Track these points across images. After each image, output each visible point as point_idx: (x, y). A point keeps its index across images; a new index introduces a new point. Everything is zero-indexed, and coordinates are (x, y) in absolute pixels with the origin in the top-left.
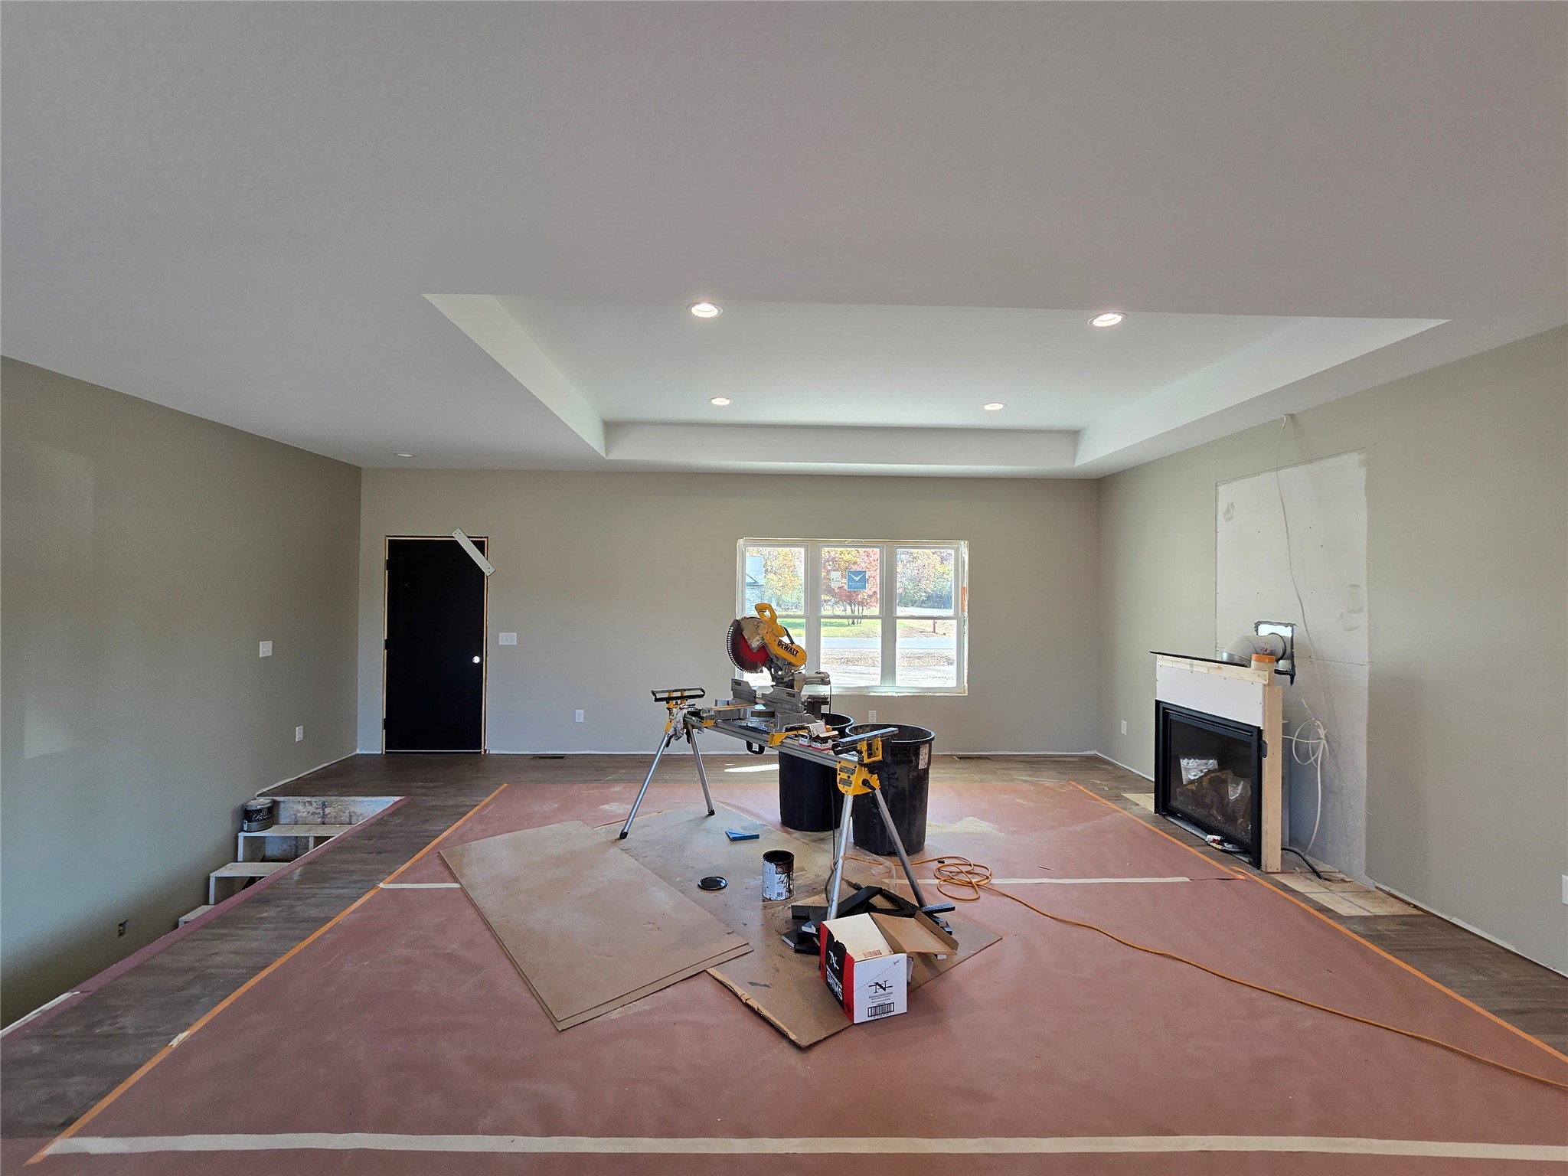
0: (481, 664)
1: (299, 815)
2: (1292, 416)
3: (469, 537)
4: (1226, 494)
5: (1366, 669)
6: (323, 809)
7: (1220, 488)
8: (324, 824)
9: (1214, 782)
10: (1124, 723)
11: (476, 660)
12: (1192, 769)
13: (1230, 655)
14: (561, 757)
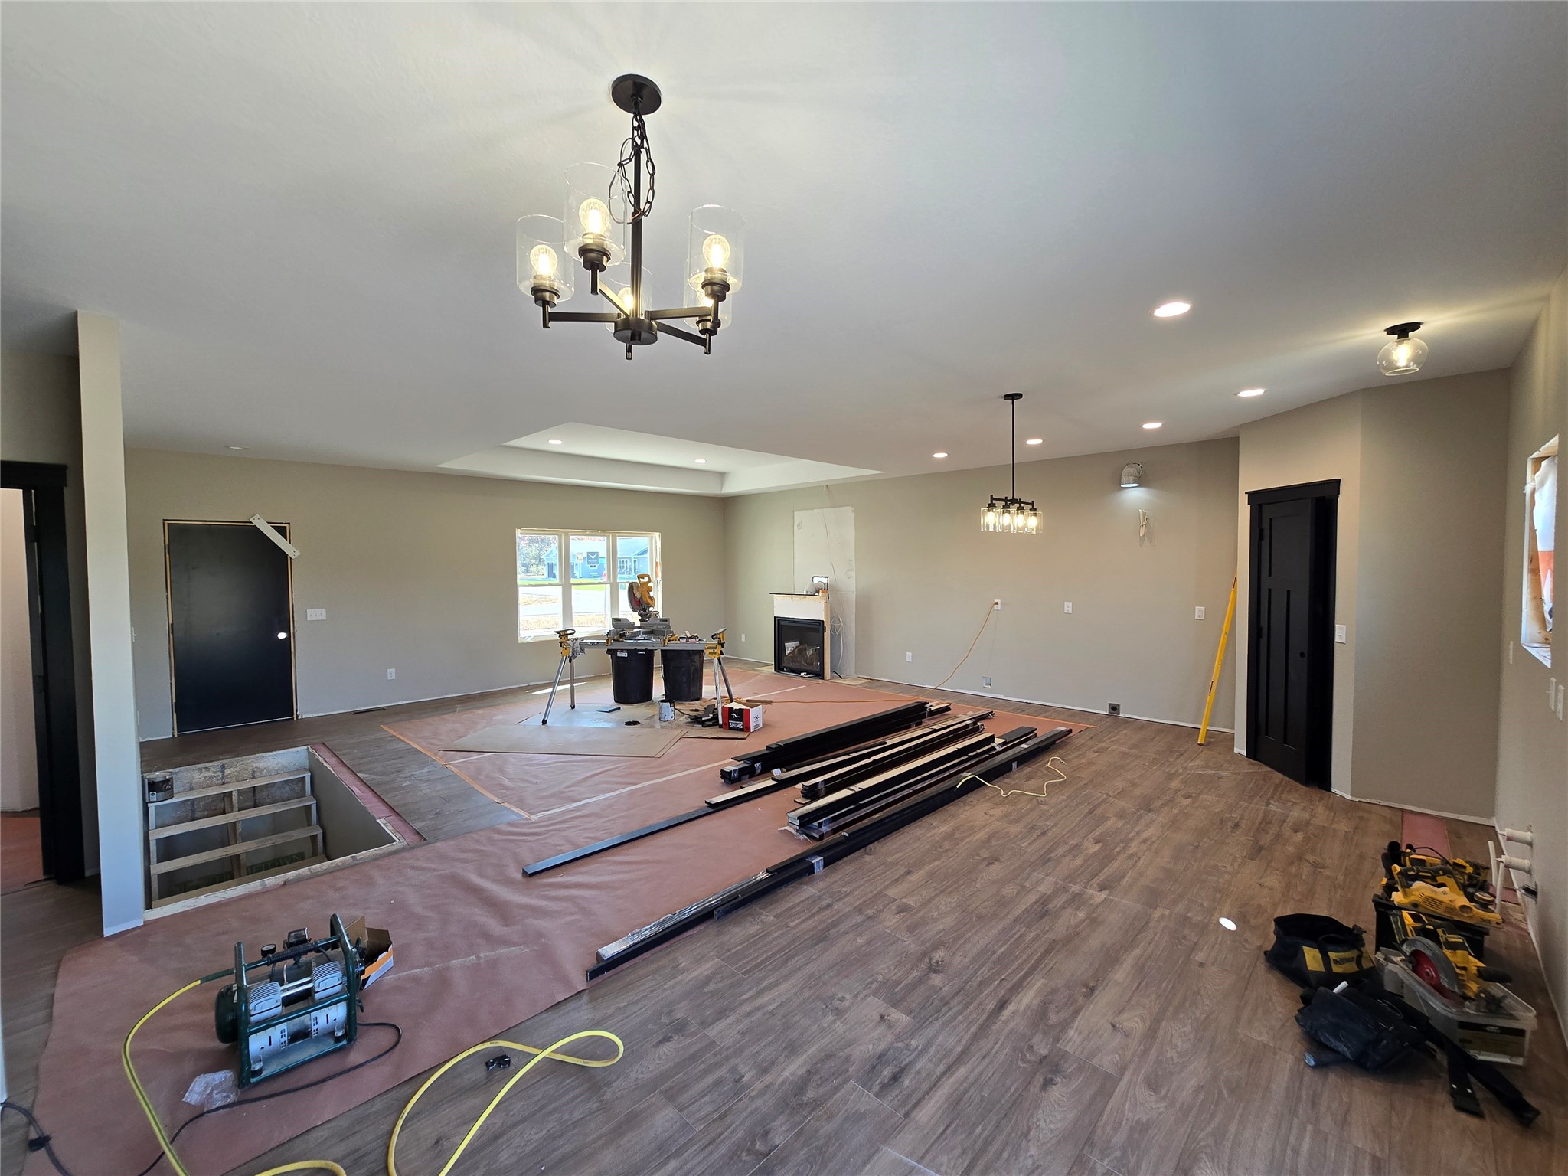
0: (288, 640)
1: (194, 781)
2: (827, 486)
3: (269, 523)
4: (799, 516)
5: (855, 593)
6: (223, 772)
7: (795, 513)
8: (224, 783)
9: (800, 651)
10: (743, 635)
11: (282, 636)
12: (790, 647)
13: (807, 592)
14: (383, 709)
